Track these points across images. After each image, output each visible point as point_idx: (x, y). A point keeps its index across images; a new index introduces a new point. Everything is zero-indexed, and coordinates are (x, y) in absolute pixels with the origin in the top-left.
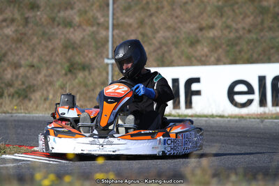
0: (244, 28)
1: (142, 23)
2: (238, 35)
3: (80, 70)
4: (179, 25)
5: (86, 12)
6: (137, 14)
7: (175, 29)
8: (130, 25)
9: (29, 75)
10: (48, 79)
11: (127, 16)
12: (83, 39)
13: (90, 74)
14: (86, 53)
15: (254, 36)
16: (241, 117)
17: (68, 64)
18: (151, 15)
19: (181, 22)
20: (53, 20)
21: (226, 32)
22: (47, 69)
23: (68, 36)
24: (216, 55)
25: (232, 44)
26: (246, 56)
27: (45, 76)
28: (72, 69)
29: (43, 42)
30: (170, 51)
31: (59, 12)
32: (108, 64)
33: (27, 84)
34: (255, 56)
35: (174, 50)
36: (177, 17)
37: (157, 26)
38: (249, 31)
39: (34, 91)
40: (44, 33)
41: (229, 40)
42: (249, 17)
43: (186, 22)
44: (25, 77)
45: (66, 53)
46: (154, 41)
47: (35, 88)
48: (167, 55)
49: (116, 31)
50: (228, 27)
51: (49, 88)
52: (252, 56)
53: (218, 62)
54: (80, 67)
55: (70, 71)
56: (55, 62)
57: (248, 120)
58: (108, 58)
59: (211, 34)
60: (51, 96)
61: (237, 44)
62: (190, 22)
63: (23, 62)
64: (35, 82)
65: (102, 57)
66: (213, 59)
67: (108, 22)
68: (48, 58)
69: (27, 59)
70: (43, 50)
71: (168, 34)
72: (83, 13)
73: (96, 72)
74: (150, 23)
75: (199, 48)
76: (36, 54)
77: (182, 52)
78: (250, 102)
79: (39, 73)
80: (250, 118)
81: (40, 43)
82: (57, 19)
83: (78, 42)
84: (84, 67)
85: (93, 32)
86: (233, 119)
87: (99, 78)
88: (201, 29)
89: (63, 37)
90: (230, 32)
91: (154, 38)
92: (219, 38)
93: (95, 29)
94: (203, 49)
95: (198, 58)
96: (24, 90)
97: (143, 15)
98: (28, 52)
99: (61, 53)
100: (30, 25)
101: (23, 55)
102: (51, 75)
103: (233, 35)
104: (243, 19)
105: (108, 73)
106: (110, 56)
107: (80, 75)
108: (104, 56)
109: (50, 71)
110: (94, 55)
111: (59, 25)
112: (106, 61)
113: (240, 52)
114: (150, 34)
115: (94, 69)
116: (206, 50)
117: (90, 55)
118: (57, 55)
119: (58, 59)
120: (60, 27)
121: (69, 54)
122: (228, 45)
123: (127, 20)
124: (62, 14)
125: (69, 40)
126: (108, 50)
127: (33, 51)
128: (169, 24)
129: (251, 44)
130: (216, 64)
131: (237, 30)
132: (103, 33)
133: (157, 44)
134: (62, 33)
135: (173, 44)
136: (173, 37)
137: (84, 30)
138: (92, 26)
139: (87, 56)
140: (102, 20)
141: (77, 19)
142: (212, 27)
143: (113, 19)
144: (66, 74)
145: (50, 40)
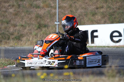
0: (116, 8)
1: (71, 6)
2: (114, 10)
3: (43, 27)
4: (88, 6)
5: (46, 1)
6: (69, 2)
7: (85, 9)
8: (66, 7)
9: (21, 30)
10: (29, 31)
11: (64, 3)
12: (45, 13)
13: (48, 29)
14: (46, 19)
15: (121, 11)
16: (117, 47)
17: (38, 25)
18: (75, 3)
19: (88, 5)
20: (31, 5)
21: (108, 9)
22: (29, 27)
23: (38, 12)
24: (104, 20)
25: (111, 15)
26: (118, 20)
27: (28, 30)
28: (40, 27)
29: (27, 15)
30: (84, 18)
31: (34, 1)
32: (56, 25)
33: (20, 34)
34: (122, 20)
35: (85, 18)
36: (86, 3)
37: (78, 7)
38: (119, 9)
39: (23, 37)
40: (27, 11)
41: (110, 13)
42: (119, 2)
43: (90, 5)
44: (19, 31)
45: (37, 20)
46: (77, 14)
47: (24, 35)
48: (82, 20)
49: (60, 10)
50: (109, 7)
51: (30, 35)
52: (120, 20)
53: (105, 23)
54: (44, 26)
55: (39, 28)
56: (32, 24)
57: (121, 48)
58: (56, 22)
59: (102, 10)
60: (31, 39)
61: (113, 15)
62: (92, 5)
63: (18, 24)
64: (24, 33)
65: (53, 21)
66: (103, 21)
67: (56, 6)
68: (29, 22)
69: (20, 23)
70: (27, 19)
71: (83, 11)
72: (44, 2)
73: (51, 28)
74: (74, 6)
75: (97, 16)
76: (24, 21)
77: (89, 19)
78: (120, 40)
79: (25, 29)
80: (121, 47)
81: (25, 16)
82: (33, 5)
83: (42, 15)
84: (45, 26)
85: (49, 11)
86: (113, 48)
87: (52, 30)
88: (97, 8)
89: (35, 13)
90: (110, 10)
91: (77, 12)
92: (105, 12)
93: (50, 9)
94: (98, 17)
95: (96, 21)
96: (19, 36)
97: (71, 2)
98: (21, 20)
99: (35, 20)
100: (21, 8)
101: (18, 21)
102: (30, 30)
103: (111, 11)
104: (116, 4)
105: (56, 28)
106: (57, 21)
107: (44, 29)
108: (54, 21)
109: (30, 28)
110: (50, 20)
111: (34, 7)
112: (56, 23)
113: (115, 18)
114: (74, 11)
115: (49, 26)
116: (99, 17)
117: (48, 21)
118: (33, 21)
119: (33, 23)
120: (35, 8)
121: (38, 20)
122: (109, 15)
123: (64, 5)
124: (35, 3)
125: (38, 14)
126: (56, 18)
127: (23, 19)
128: (83, 6)
129: (120, 14)
130: (104, 24)
131: (113, 9)
132: (53, 11)
133: (78, 15)
134: (36, 11)
135: (85, 15)
136: (85, 12)
137: (45, 10)
138: (48, 7)
139: (47, 21)
140: (53, 5)
141: (42, 5)
142: (102, 7)
143: (59, 4)
144: (37, 29)
145: (30, 14)
